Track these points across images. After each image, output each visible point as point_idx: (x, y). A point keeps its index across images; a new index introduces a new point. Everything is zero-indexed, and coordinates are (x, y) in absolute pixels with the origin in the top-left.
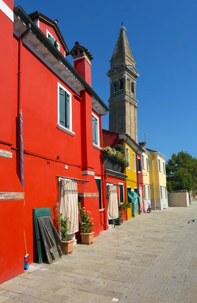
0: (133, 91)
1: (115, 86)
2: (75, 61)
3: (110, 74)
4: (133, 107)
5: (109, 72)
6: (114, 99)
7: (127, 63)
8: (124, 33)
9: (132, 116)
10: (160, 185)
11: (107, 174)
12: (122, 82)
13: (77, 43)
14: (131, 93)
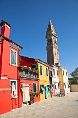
0: (56, 43)
1: (49, 41)
2: (2, 28)
3: (46, 37)
4: (56, 49)
5: (46, 36)
6: (49, 46)
7: (52, 33)
8: (51, 22)
9: (56, 53)
10: (64, 82)
11: (21, 78)
12: (51, 40)
13: (2, 20)
14: (55, 44)
